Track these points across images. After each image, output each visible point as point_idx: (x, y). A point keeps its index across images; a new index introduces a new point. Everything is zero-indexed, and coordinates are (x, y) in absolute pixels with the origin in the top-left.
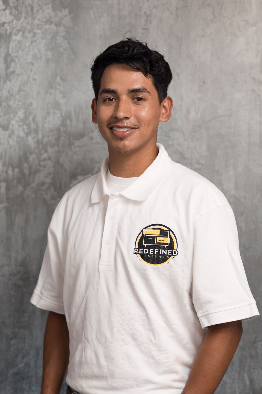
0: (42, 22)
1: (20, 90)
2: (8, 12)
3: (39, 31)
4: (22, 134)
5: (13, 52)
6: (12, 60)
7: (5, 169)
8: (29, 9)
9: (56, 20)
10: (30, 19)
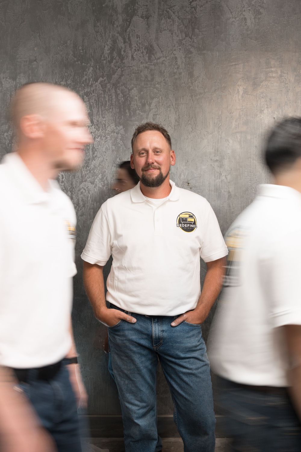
0: (110, 132)
1: (99, 165)
2: (93, 127)
3: (108, 136)
4: (101, 186)
5: (96, 146)
6: (96, 150)
7: (93, 203)
8: (104, 126)
9: (116, 131)
10: (104, 131)
